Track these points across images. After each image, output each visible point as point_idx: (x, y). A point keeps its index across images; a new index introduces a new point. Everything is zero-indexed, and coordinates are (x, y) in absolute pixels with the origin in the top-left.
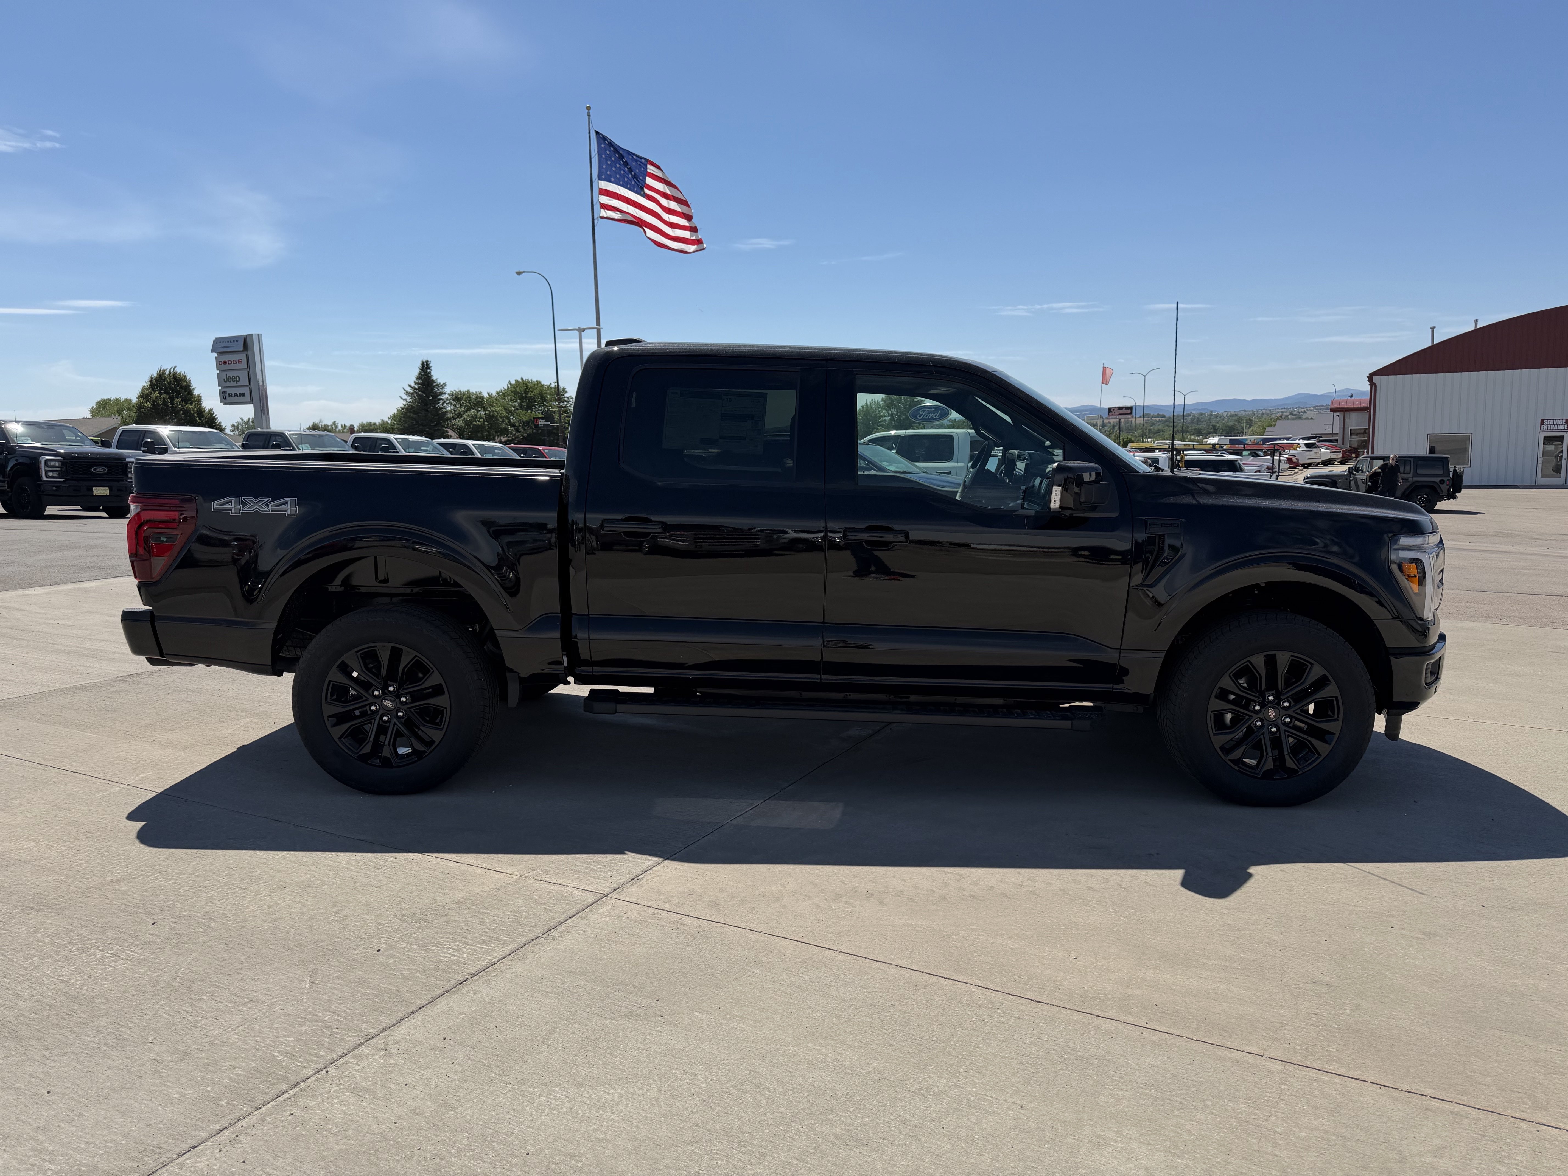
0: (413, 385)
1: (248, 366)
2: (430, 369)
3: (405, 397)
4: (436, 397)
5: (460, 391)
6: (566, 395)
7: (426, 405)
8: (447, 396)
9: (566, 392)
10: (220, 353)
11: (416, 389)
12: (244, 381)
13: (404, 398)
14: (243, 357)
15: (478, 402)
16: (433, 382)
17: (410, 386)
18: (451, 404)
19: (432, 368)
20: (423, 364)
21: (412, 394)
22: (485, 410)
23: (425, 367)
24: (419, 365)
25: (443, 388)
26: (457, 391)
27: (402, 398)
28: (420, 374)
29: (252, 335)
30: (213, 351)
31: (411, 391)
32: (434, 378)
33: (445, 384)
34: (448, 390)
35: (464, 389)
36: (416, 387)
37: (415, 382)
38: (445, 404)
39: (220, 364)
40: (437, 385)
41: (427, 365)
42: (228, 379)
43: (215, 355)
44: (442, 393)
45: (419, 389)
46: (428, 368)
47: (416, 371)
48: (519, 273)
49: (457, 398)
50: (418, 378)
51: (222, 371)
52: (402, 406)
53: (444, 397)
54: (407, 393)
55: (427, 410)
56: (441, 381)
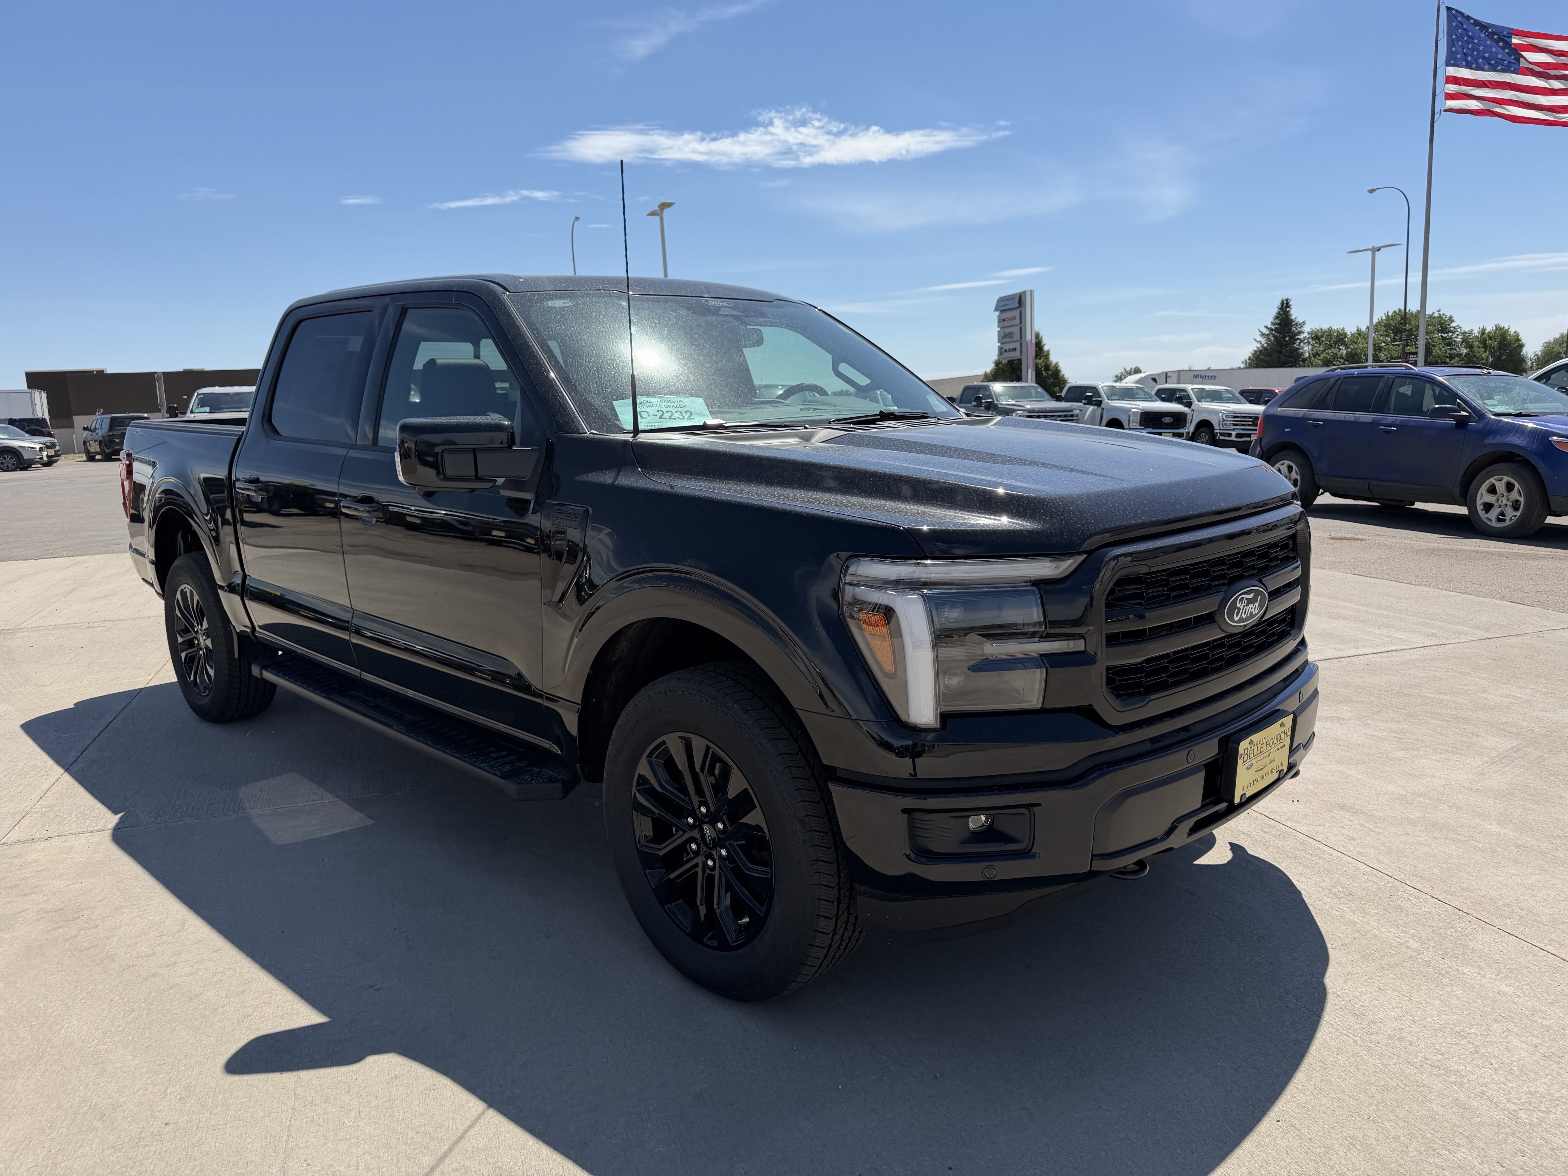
0: (1269, 326)
1: (1021, 322)
2: (1289, 307)
3: (1260, 338)
4: (1293, 337)
5: (1321, 329)
6: (1453, 325)
7: (1281, 346)
8: (1306, 335)
9: (1453, 321)
10: (1002, 311)
11: (1273, 330)
12: (1017, 337)
13: (1258, 340)
14: (1016, 313)
15: (1339, 338)
16: (1292, 321)
17: (1266, 327)
18: (1309, 343)
19: (1291, 307)
20: (1283, 301)
21: (1268, 335)
22: (1347, 347)
23: (1285, 306)
24: (1278, 304)
25: (1302, 327)
26: (1318, 328)
27: (1256, 340)
28: (1279, 313)
29: (1025, 292)
30: (996, 310)
31: (1267, 332)
32: (1293, 317)
33: (1304, 323)
34: (1307, 329)
35: (1325, 327)
36: (1273, 327)
37: (1272, 323)
38: (1302, 344)
39: (1001, 321)
40: (1296, 324)
41: (1287, 303)
42: (1005, 336)
43: (997, 313)
44: (1300, 333)
45: (1276, 330)
46: (1288, 306)
47: (1274, 310)
48: (1371, 191)
49: (1316, 337)
50: (1276, 318)
51: (1001, 328)
52: (1256, 349)
53: (1301, 336)
54: (1263, 334)
55: (1280, 352)
56: (1300, 320)
